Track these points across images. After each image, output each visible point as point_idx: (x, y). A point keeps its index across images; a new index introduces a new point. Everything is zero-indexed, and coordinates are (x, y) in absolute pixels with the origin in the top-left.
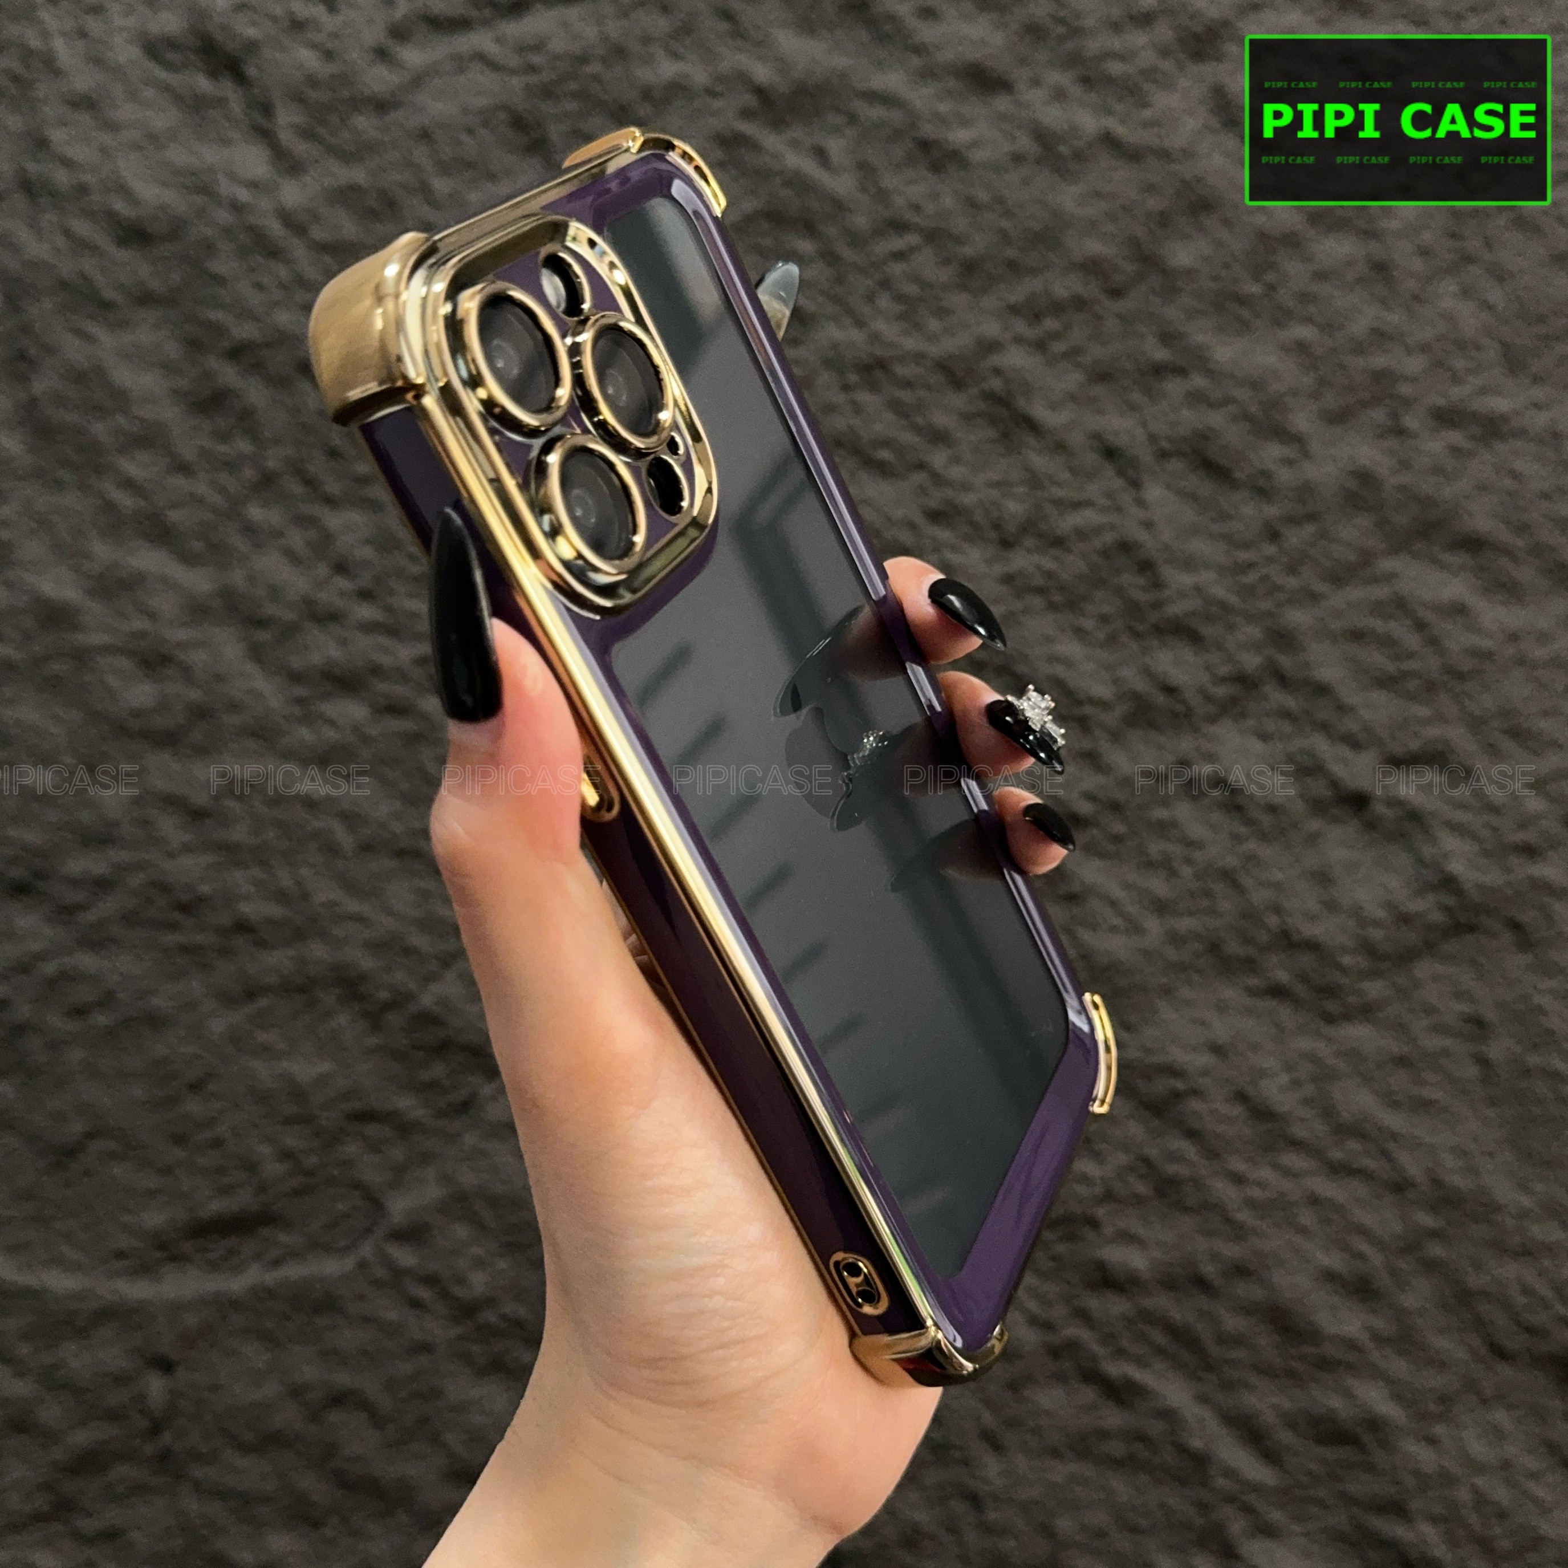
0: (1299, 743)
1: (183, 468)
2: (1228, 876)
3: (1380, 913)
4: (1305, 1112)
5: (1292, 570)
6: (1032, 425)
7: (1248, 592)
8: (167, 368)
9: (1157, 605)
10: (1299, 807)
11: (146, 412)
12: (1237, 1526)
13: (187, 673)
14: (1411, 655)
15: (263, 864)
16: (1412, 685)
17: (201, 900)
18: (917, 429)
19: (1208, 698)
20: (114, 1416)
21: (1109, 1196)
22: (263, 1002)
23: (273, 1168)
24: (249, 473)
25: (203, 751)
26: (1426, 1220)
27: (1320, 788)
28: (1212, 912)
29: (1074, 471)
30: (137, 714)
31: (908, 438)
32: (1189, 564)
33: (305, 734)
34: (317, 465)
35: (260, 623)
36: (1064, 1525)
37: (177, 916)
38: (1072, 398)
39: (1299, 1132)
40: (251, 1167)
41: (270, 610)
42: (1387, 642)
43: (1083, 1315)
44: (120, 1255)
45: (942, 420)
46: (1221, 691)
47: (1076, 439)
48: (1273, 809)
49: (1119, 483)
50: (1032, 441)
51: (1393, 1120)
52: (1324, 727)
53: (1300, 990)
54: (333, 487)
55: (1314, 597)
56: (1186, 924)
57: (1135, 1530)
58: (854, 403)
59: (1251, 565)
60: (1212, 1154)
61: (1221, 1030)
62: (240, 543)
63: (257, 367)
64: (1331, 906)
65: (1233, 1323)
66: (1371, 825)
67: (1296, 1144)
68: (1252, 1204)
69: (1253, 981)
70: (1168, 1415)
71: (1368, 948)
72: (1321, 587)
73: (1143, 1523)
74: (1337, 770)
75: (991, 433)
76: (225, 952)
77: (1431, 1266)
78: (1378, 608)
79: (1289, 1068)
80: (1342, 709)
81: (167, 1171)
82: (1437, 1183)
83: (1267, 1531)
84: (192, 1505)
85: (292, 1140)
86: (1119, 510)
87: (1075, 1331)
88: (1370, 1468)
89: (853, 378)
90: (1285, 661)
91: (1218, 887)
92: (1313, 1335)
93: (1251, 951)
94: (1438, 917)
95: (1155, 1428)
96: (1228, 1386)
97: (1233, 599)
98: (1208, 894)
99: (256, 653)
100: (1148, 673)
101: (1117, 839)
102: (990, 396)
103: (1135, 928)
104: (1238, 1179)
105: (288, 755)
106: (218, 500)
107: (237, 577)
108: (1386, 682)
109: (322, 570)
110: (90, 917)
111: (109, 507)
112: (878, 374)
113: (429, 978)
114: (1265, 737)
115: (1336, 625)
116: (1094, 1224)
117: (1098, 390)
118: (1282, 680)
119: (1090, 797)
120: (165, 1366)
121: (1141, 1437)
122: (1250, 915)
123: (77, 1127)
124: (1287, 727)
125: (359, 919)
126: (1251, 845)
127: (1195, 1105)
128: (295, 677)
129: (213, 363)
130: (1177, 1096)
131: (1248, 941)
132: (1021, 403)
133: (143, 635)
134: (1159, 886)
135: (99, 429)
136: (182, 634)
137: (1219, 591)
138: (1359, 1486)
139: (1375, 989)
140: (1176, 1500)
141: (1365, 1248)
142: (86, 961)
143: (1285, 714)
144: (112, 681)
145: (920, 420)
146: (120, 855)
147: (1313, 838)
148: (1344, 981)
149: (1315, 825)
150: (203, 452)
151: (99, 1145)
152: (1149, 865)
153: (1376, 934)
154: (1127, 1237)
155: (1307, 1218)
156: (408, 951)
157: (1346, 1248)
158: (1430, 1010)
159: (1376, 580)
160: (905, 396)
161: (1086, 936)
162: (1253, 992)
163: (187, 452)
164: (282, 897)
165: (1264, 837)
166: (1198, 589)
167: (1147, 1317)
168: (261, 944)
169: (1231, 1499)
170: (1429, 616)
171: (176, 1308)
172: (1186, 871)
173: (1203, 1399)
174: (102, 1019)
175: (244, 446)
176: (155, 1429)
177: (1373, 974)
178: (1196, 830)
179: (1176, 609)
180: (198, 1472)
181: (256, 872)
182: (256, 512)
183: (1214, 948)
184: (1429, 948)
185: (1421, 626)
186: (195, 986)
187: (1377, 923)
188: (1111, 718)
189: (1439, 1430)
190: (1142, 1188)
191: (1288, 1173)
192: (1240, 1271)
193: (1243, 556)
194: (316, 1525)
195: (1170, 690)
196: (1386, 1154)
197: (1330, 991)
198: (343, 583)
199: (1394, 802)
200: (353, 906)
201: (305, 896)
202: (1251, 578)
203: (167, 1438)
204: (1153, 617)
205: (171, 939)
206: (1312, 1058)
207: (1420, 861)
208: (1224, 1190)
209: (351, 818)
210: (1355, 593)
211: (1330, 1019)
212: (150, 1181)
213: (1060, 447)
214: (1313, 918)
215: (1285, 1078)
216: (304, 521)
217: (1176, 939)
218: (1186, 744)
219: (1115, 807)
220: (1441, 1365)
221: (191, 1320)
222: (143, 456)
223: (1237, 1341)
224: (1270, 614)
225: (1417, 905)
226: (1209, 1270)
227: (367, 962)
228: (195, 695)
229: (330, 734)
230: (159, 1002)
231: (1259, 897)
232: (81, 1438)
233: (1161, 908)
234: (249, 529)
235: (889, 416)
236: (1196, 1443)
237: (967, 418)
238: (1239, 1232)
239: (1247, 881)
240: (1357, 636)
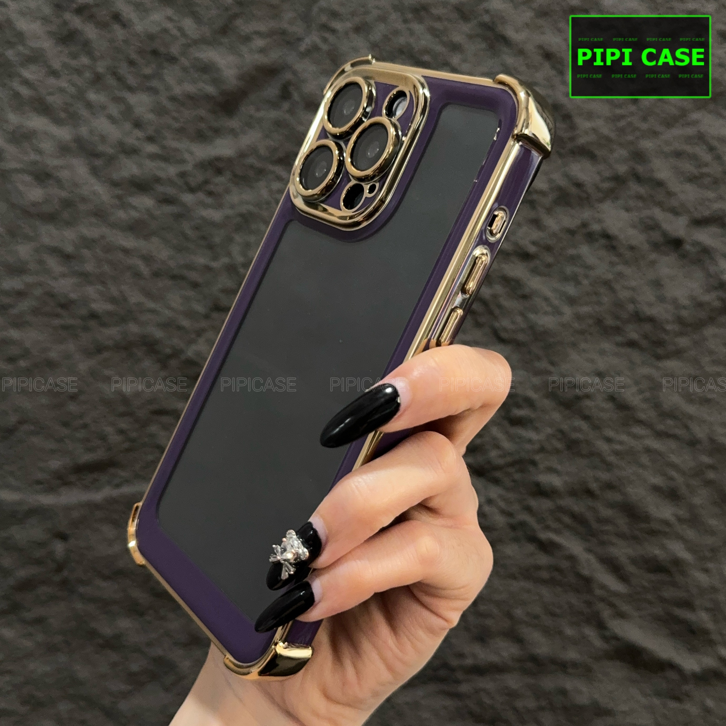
0: (646, 213)
1: (54, 73)
2: (607, 284)
3: (686, 302)
4: (644, 406)
5: (644, 119)
6: (505, 40)
7: (622, 131)
8: (45, 20)
9: (572, 139)
10: (646, 247)
11: (34, 44)
12: (606, 613)
13: (59, 182)
14: (706, 165)
15: (103, 283)
16: (707, 181)
17: (72, 302)
18: (444, 44)
19: (598, 189)
20: (39, 562)
21: (542, 450)
22: (106, 355)
23: (114, 438)
24: (88, 75)
25: (69, 224)
26: (706, 459)
27: (656, 236)
28: (599, 303)
29: (528, 66)
30: (34, 204)
31: (439, 48)
32: (590, 116)
33: (121, 214)
34: (124, 69)
35: (97, 155)
36: (519, 612)
37: (59, 310)
38: (527, 25)
39: (642, 416)
40: (103, 438)
41: (101, 148)
42: (694, 158)
43: (528, 509)
44: (39, 482)
45: (457, 38)
46: (606, 185)
47: (530, 48)
48: (632, 248)
49: (553, 73)
50: (505, 49)
51: (691, 409)
52: (660, 204)
53: (644, 343)
54: (132, 80)
55: (655, 134)
56: (585, 309)
57: (553, 615)
58: (409, 29)
59: (623, 117)
60: (596, 427)
61: (602, 365)
62: (84, 112)
63: (91, 18)
64: (662, 299)
65: (606, 512)
66: (684, 256)
67: (640, 422)
68: (617, 453)
69: (619, 339)
70: (572, 558)
71: (680, 320)
72: (659, 128)
73: (558, 611)
74: (666, 226)
75: (484, 46)
76: (86, 329)
77: (709, 483)
78: (688, 139)
79: (637, 383)
80: (670, 194)
81: (60, 440)
82: (712, 441)
83: (621, 615)
84: (79, 606)
85: (123, 424)
86: (552, 87)
87: (524, 517)
88: (674, 584)
89: (410, 16)
90: (640, 169)
91: (602, 290)
92: (647, 518)
93: (618, 323)
94: (717, 304)
95: (565, 564)
96: (603, 543)
97: (613, 135)
98: (596, 294)
99: (94, 171)
100: (567, 176)
101: (549, 266)
102: (484, 25)
103: (557, 312)
104: (609, 440)
105: (113, 226)
106: (72, 90)
107: (84, 131)
108: (692, 179)
109: (128, 126)
110: (14, 311)
111: (17, 95)
112: (423, 13)
113: (191, 342)
114: (628, 210)
115: (667, 149)
116: (534, 463)
117: (541, 22)
118: (638, 178)
119: (534, 243)
120: (63, 537)
121: (557, 569)
122: (619, 304)
123: (13, 419)
124: (641, 204)
125: (153, 311)
126: (620, 268)
127: (588, 403)
128: (115, 184)
129: (68, 16)
130: (578, 398)
131: (617, 318)
132: (500, 28)
133: (35, 163)
134: (571, 290)
135: (10, 53)
136: (56, 162)
137: (606, 130)
138: (668, 593)
139: (683, 342)
140: (574, 599)
141: (674, 474)
142: (14, 334)
143: (639, 197)
144: (21, 187)
145: (445, 39)
146: (29, 279)
147: (653, 263)
148: (666, 337)
149: (653, 256)
150: (65, 65)
151: (26, 427)
152: (566, 279)
153: (684, 313)
154: (551, 470)
155: (645, 459)
156: (180, 328)
157: (664, 474)
158: (711, 352)
159: (688, 124)
160: (438, 25)
161: (532, 316)
162: (618, 344)
163: (56, 65)
164: (113, 300)
165: (626, 263)
166: (594, 130)
167: (561, 509)
168: (104, 325)
169: (602, 600)
170: (715, 143)
171: (68, 509)
172: (585, 282)
173: (589, 550)
174: (22, 363)
175: (85, 60)
176: (60, 568)
177: (681, 334)
178: (591, 259)
179: (582, 141)
180: (82, 589)
181: (100, 287)
182: (92, 96)
183: (599, 322)
184: (711, 320)
185: (711, 149)
186: (71, 346)
187: (684, 307)
188: (547, 201)
189: (710, 565)
190: (559, 445)
191: (635, 437)
192: (610, 486)
193: (618, 111)
194: (142, 614)
195: (579, 185)
196: (687, 427)
197: (660, 343)
198: (139, 133)
199: (696, 243)
200: (151, 305)
201: (125, 300)
202: (622, 123)
203: (65, 573)
204: (570, 146)
205: (57, 322)
206: (649, 378)
207: (709, 275)
208: (603, 446)
209: (148, 259)
210: (677, 131)
211: (659, 358)
212: (51, 445)
213: (521, 52)
214: (650, 305)
215: (634, 389)
216: (118, 100)
217: (579, 317)
218: (586, 214)
219: (548, 249)
220: (712, 533)
221: (75, 514)
222: (33, 68)
223: (606, 521)
224: (632, 143)
225: (707, 298)
226: (594, 486)
227: (158, 334)
228: (64, 194)
229: (134, 214)
230: (53, 355)
231: (624, 294)
232: (22, 573)
233: (572, 301)
234: (89, 105)
235: (429, 37)
236: (586, 572)
237: (470, 37)
238: (609, 466)
239: (617, 287)
240: (678, 154)
